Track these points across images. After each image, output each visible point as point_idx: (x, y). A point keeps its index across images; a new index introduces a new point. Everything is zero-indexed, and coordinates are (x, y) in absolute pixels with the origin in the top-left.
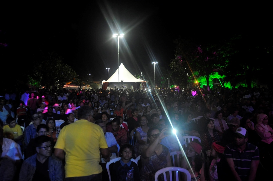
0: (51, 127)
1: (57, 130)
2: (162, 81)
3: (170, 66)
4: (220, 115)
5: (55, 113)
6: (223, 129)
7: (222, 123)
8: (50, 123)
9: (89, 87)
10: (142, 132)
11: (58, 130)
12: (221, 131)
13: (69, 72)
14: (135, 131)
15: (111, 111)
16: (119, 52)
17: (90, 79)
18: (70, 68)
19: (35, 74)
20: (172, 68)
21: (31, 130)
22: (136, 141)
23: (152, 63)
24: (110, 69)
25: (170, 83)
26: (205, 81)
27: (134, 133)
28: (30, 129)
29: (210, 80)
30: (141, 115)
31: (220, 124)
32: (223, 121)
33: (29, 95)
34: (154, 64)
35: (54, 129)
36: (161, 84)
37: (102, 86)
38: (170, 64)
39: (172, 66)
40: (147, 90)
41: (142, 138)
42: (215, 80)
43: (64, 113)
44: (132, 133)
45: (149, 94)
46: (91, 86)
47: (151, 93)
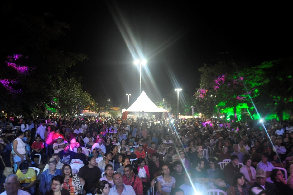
0: (67, 174)
1: (73, 177)
2: (186, 109)
3: (194, 96)
4: (249, 162)
5: (72, 151)
6: (251, 177)
7: (250, 170)
8: (66, 169)
9: (108, 114)
10: (164, 181)
11: (75, 177)
12: (249, 179)
13: (87, 100)
14: (156, 180)
15: (131, 148)
16: (140, 80)
17: (109, 105)
18: (88, 96)
19: (53, 103)
20: (196, 99)
21: (47, 176)
22: (157, 191)
23: (175, 90)
24: (130, 95)
25: (194, 112)
26: (232, 111)
27: (155, 182)
28: (45, 175)
29: (238, 110)
30: (162, 155)
31: (249, 171)
32: (252, 168)
33: (45, 127)
34: (177, 91)
35: (70, 176)
36: (185, 112)
37: (122, 115)
38: (195, 94)
39: (196, 96)
40: (170, 121)
41: (163, 188)
42: (243, 110)
43: (81, 151)
44: (153, 182)
45: (172, 125)
46: (110, 113)
47: (174, 125)
